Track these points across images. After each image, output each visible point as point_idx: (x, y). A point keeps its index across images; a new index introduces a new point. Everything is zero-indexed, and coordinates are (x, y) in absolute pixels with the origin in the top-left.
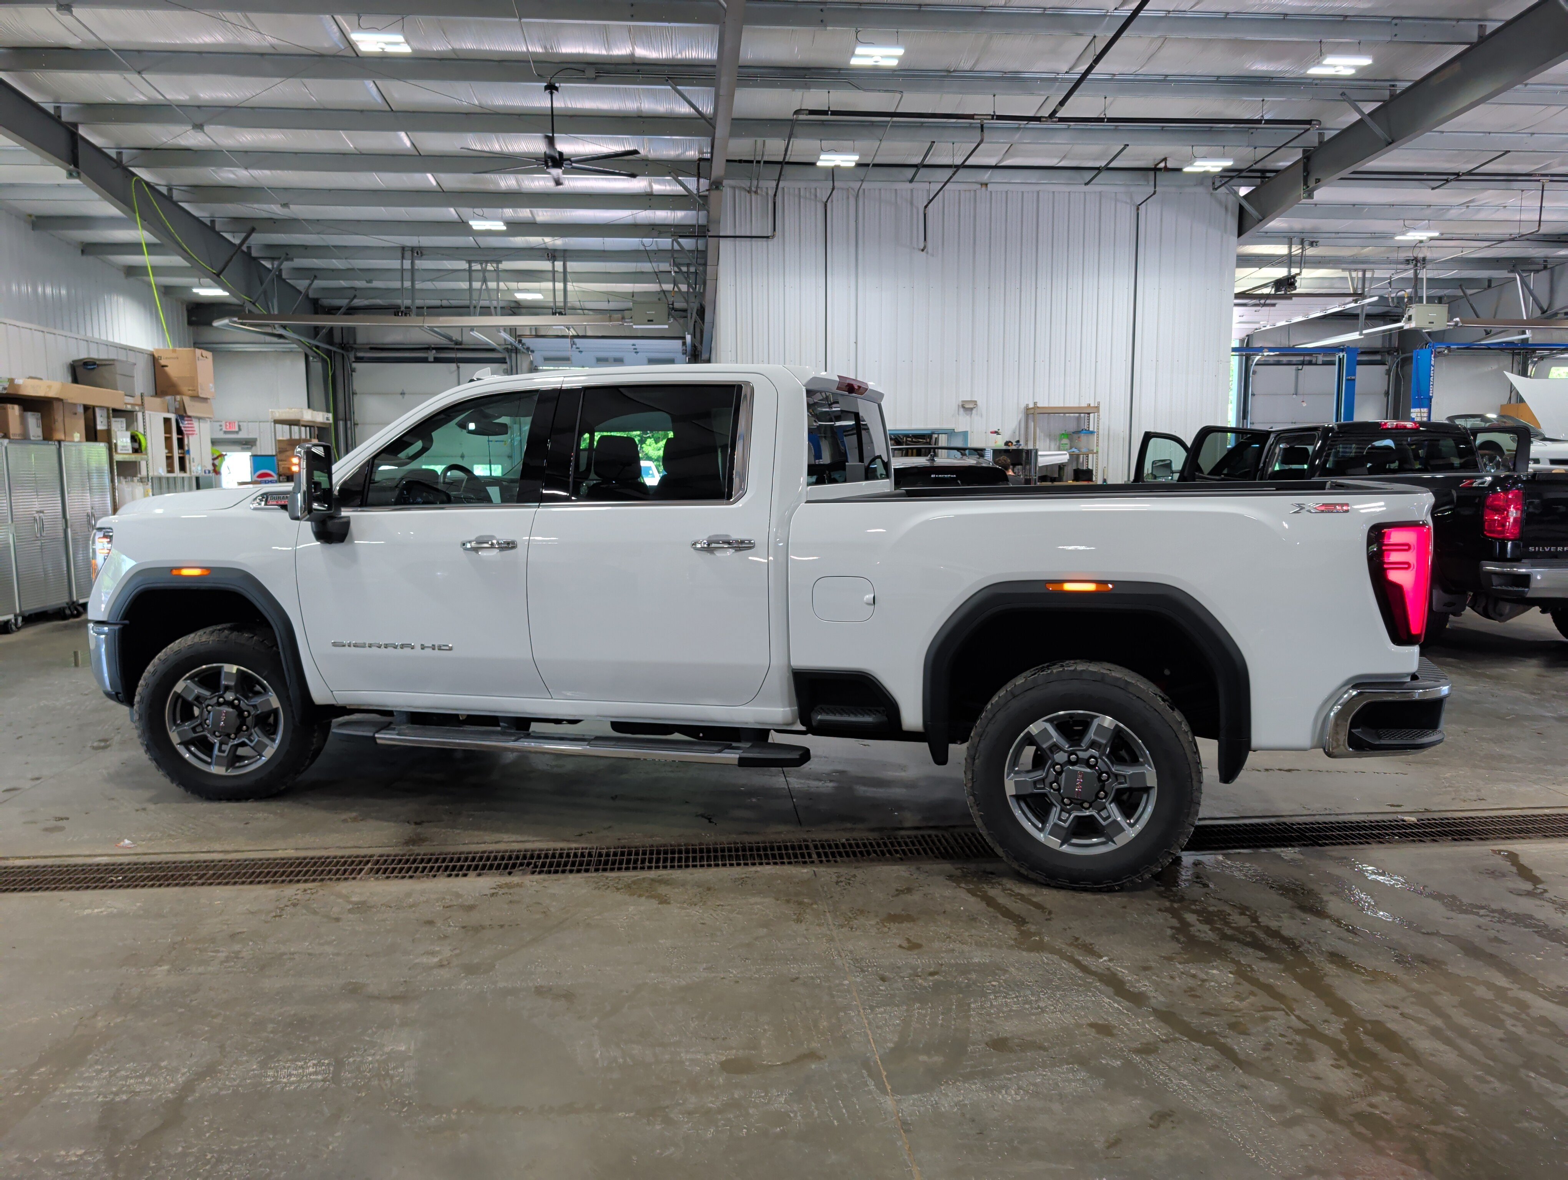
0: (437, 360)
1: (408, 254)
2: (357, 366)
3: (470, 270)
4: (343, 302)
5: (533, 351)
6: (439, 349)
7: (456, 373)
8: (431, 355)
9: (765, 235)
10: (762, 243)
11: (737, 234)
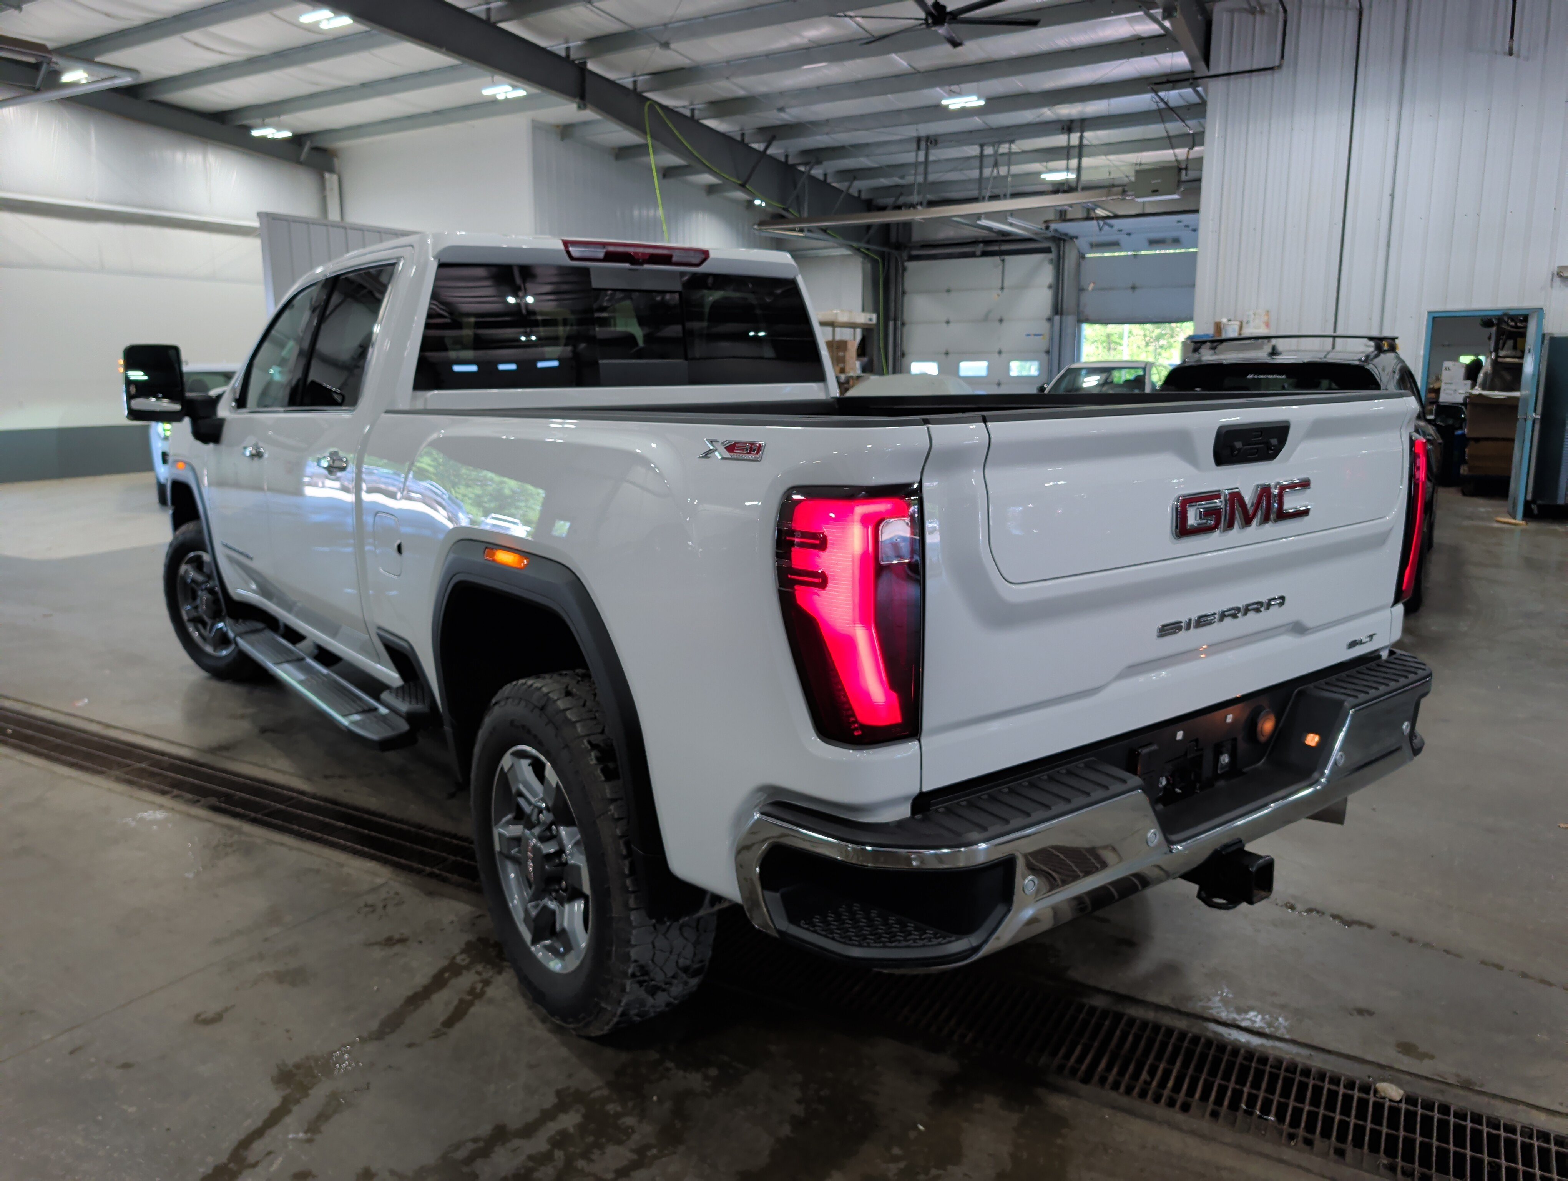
0: (985, 254)
1: (923, 145)
2: (910, 265)
3: (982, 156)
4: (890, 201)
5: (1076, 238)
6: (987, 242)
7: (1001, 267)
8: (980, 248)
9: (1271, 65)
10: (1267, 77)
11: (1233, 70)
